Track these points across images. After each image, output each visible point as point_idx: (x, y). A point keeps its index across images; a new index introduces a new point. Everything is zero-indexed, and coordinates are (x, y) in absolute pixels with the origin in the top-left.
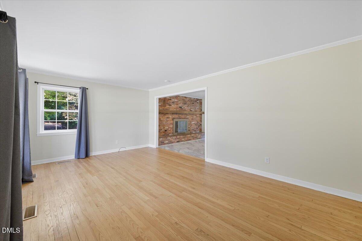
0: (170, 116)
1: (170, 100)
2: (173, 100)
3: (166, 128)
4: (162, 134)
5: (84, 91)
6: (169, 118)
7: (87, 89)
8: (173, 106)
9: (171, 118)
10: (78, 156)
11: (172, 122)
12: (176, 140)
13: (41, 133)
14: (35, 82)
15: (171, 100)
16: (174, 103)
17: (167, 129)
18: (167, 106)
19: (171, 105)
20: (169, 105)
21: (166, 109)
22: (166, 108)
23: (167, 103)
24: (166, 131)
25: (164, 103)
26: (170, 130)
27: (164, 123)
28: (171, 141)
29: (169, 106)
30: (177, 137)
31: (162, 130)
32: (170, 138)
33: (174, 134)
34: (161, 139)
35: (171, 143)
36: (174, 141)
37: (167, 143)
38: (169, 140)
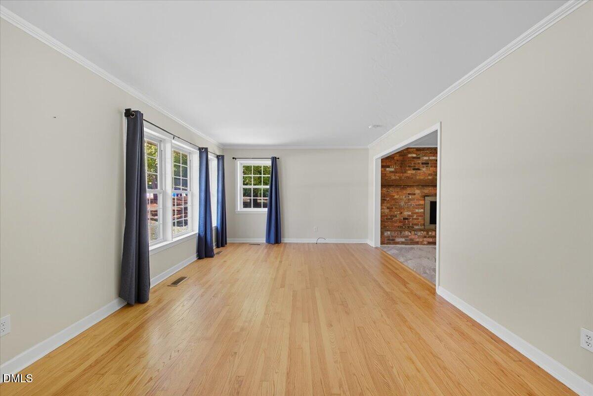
0: (417, 192)
1: (415, 160)
2: (426, 158)
3: (406, 213)
4: (396, 225)
5: (274, 160)
6: (414, 194)
7: (278, 158)
8: (424, 169)
9: (419, 194)
10: (268, 240)
11: (422, 202)
12: (425, 239)
13: (239, 210)
14: (233, 158)
15: (419, 158)
16: (428, 164)
17: (409, 216)
18: (409, 172)
19: (419, 169)
20: (414, 169)
21: (408, 178)
22: (405, 175)
23: (409, 167)
24: (405, 219)
25: (401, 167)
26: (416, 219)
27: (402, 204)
28: (411, 240)
29: (414, 172)
30: (430, 233)
31: (396, 216)
32: (410, 234)
33: (426, 228)
34: (389, 233)
35: (411, 243)
36: (421, 240)
37: (403, 243)
38: (407, 237)
